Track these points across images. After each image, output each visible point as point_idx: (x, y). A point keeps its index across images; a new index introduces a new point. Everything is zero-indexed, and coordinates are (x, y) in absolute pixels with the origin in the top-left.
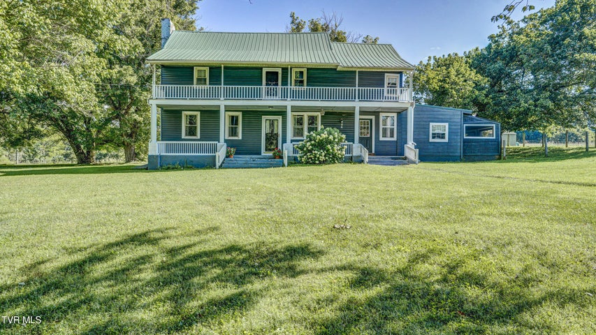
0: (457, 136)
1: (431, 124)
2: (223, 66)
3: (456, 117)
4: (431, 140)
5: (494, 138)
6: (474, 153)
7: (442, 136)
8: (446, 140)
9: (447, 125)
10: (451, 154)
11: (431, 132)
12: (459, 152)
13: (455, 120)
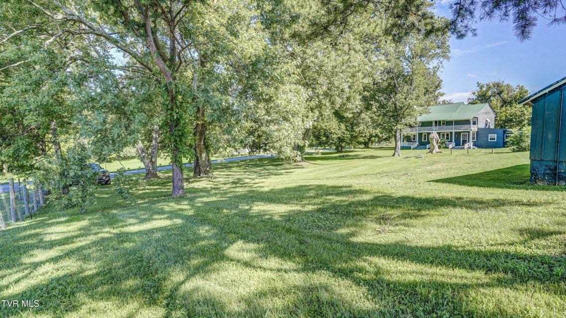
0: (500, 139)
1: (489, 135)
4: (489, 140)
7: (494, 139)
8: (496, 140)
9: (496, 135)
10: (497, 145)
11: (489, 138)
12: (501, 145)
13: (499, 133)
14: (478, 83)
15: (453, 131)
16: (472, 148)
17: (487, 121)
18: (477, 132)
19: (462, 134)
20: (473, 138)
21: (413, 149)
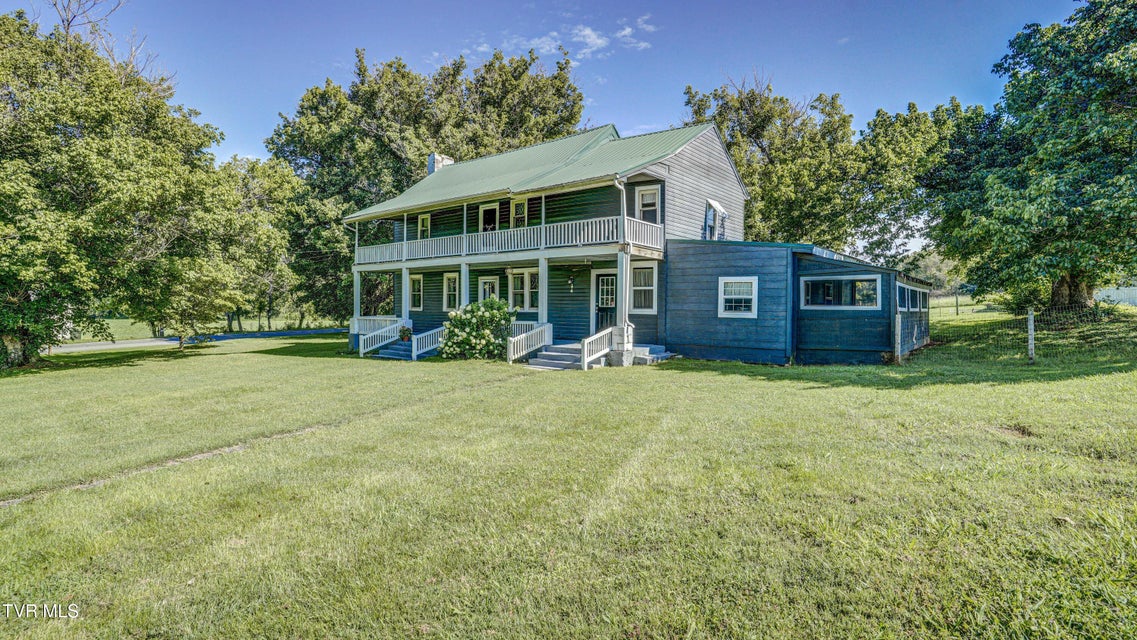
0: (779, 304)
1: (722, 280)
2: (405, 214)
3: (775, 262)
4: (722, 313)
5: (878, 307)
6: (827, 344)
7: (746, 304)
8: (753, 314)
9: (754, 280)
10: (764, 345)
11: (721, 298)
12: (783, 341)
13: (774, 269)
14: (688, 92)
15: (543, 256)
16: (627, 361)
17: (710, 206)
18: (663, 264)
19: (594, 273)
20: (641, 298)
21: (374, 355)
